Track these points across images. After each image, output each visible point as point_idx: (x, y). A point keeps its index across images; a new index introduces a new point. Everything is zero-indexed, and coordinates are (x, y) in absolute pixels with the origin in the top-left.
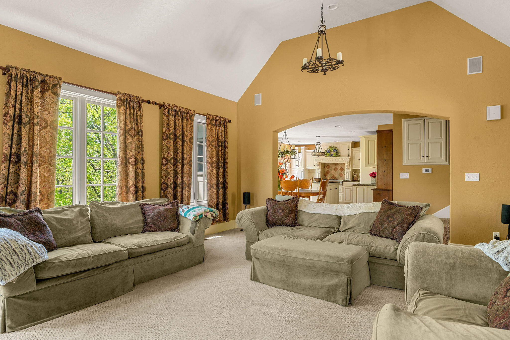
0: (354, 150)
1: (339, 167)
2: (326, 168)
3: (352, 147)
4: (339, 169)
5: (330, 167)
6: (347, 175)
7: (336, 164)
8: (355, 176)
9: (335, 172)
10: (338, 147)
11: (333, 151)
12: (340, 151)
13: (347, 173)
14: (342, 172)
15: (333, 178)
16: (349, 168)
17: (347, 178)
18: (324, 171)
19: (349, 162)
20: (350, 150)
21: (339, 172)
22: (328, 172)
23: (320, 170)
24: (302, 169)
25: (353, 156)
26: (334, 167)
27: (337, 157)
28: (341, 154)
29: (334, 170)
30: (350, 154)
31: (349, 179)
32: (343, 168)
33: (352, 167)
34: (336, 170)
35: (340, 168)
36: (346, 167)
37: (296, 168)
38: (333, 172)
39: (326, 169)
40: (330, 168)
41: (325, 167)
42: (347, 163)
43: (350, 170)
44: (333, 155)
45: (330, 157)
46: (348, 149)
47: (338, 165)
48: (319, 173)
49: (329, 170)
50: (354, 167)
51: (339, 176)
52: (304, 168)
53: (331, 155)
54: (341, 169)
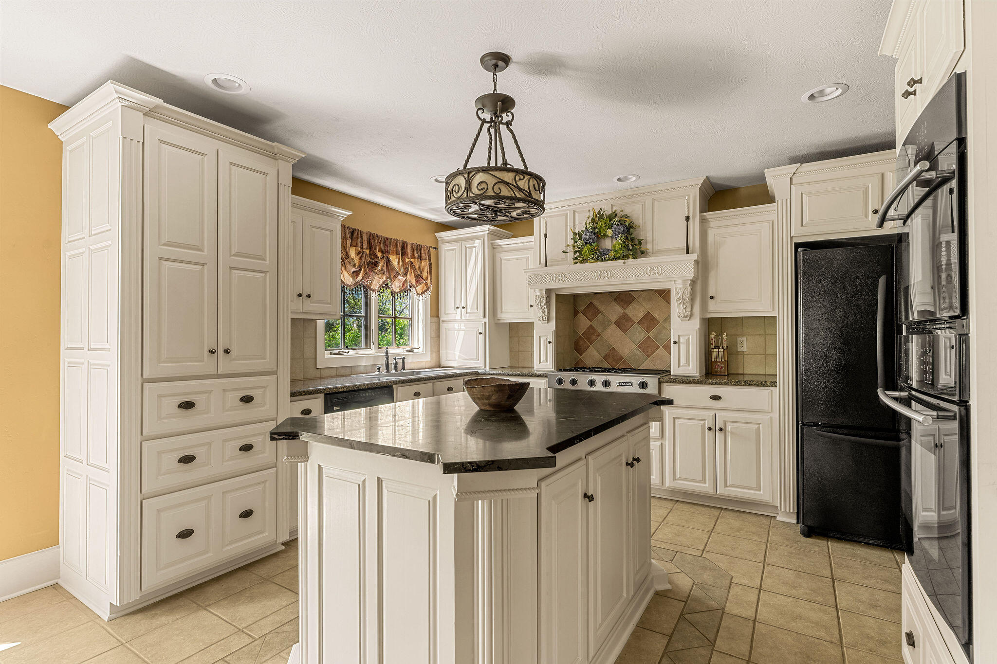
0: (712, 224)
1: (636, 312)
2: (581, 317)
3: (702, 211)
4: (636, 320)
5: (597, 312)
6: (683, 347)
7: (624, 298)
8: (718, 355)
9: (619, 333)
10: (635, 211)
11: (610, 232)
12: (646, 233)
13: (682, 340)
14: (651, 334)
15: (610, 360)
16: (691, 315)
17: (682, 362)
18: (575, 332)
19: (693, 282)
20: (695, 226)
21: (639, 334)
22: (591, 334)
23: (553, 325)
24: (480, 321)
25: (711, 250)
26: (614, 311)
27: (630, 261)
28: (649, 247)
29: (618, 323)
30: (695, 241)
31: (693, 369)
32: (656, 315)
33: (704, 307)
34: (623, 323)
35: (642, 314)
36: (676, 309)
37: (458, 318)
38: (612, 336)
39: (584, 322)
40: (600, 317)
41: (576, 313)
42: (678, 289)
43: (695, 324)
44: (612, 254)
45: (597, 260)
46: (688, 218)
47: (634, 305)
48: (551, 338)
49: (594, 323)
50: (716, 310)
51: (638, 352)
52: (487, 320)
53: (600, 256)
54: (649, 321)
